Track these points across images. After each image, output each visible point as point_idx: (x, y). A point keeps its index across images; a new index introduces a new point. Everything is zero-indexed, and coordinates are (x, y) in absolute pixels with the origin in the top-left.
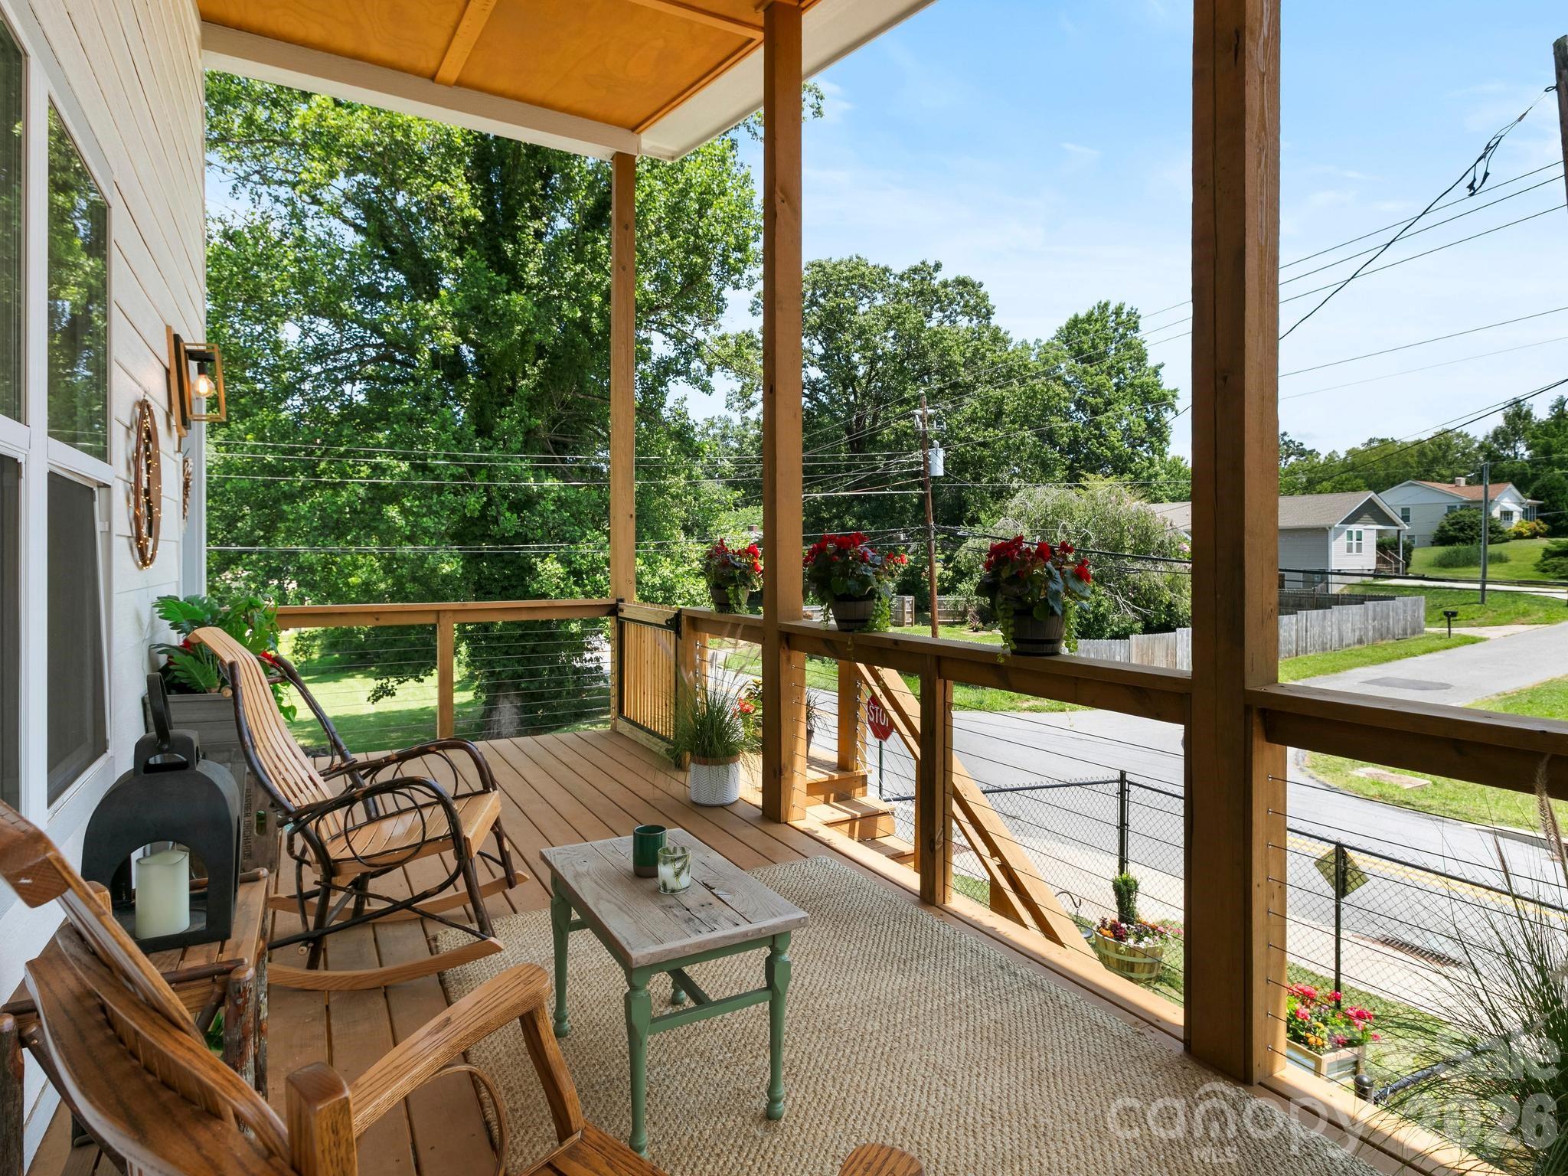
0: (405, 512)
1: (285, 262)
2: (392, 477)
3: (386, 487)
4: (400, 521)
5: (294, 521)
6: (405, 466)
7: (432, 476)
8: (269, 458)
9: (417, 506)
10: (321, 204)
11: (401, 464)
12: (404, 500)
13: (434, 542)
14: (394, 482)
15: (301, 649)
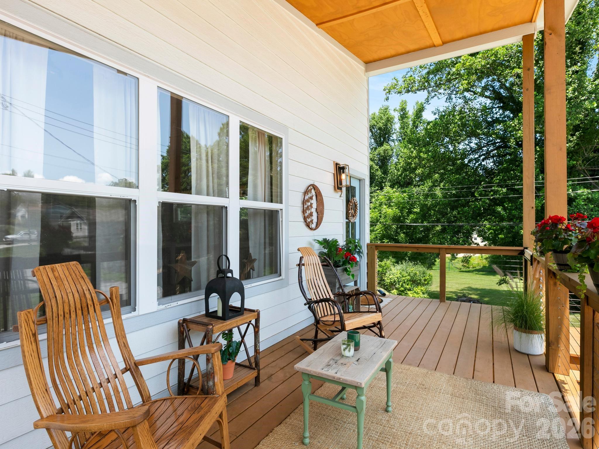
0: (505, 209)
1: (456, 121)
2: (500, 195)
3: (498, 199)
4: (503, 212)
5: (462, 214)
6: (505, 190)
7: (518, 193)
8: (454, 192)
9: (510, 206)
10: (477, 94)
11: (503, 189)
12: (505, 204)
13: (518, 221)
14: (500, 197)
15: (465, 261)
